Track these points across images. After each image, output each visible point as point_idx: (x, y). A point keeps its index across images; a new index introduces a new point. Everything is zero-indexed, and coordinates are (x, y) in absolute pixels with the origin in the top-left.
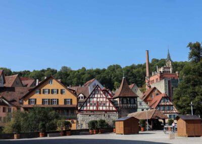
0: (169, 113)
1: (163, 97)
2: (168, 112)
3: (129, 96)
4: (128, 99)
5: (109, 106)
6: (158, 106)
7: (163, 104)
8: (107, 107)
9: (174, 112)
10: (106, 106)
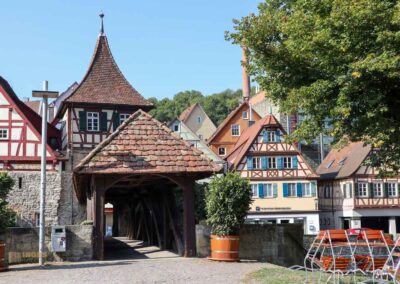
0: (284, 179)
1: (263, 127)
2: (280, 174)
3: (113, 101)
4: (110, 114)
5: (24, 140)
6: (248, 154)
7: (264, 149)
8: (14, 146)
9: (301, 174)
10: (9, 141)
